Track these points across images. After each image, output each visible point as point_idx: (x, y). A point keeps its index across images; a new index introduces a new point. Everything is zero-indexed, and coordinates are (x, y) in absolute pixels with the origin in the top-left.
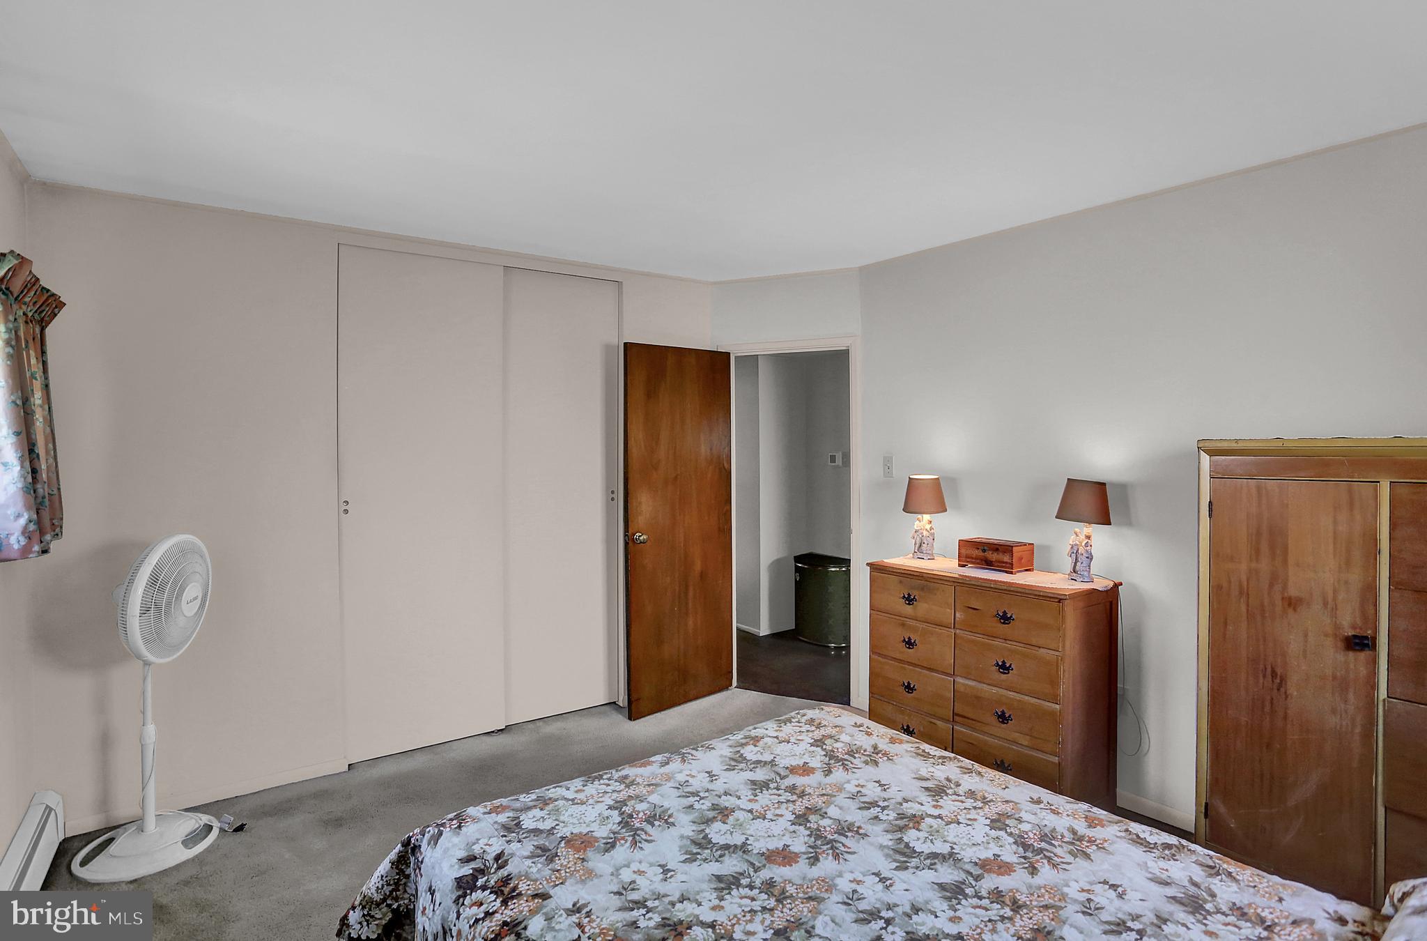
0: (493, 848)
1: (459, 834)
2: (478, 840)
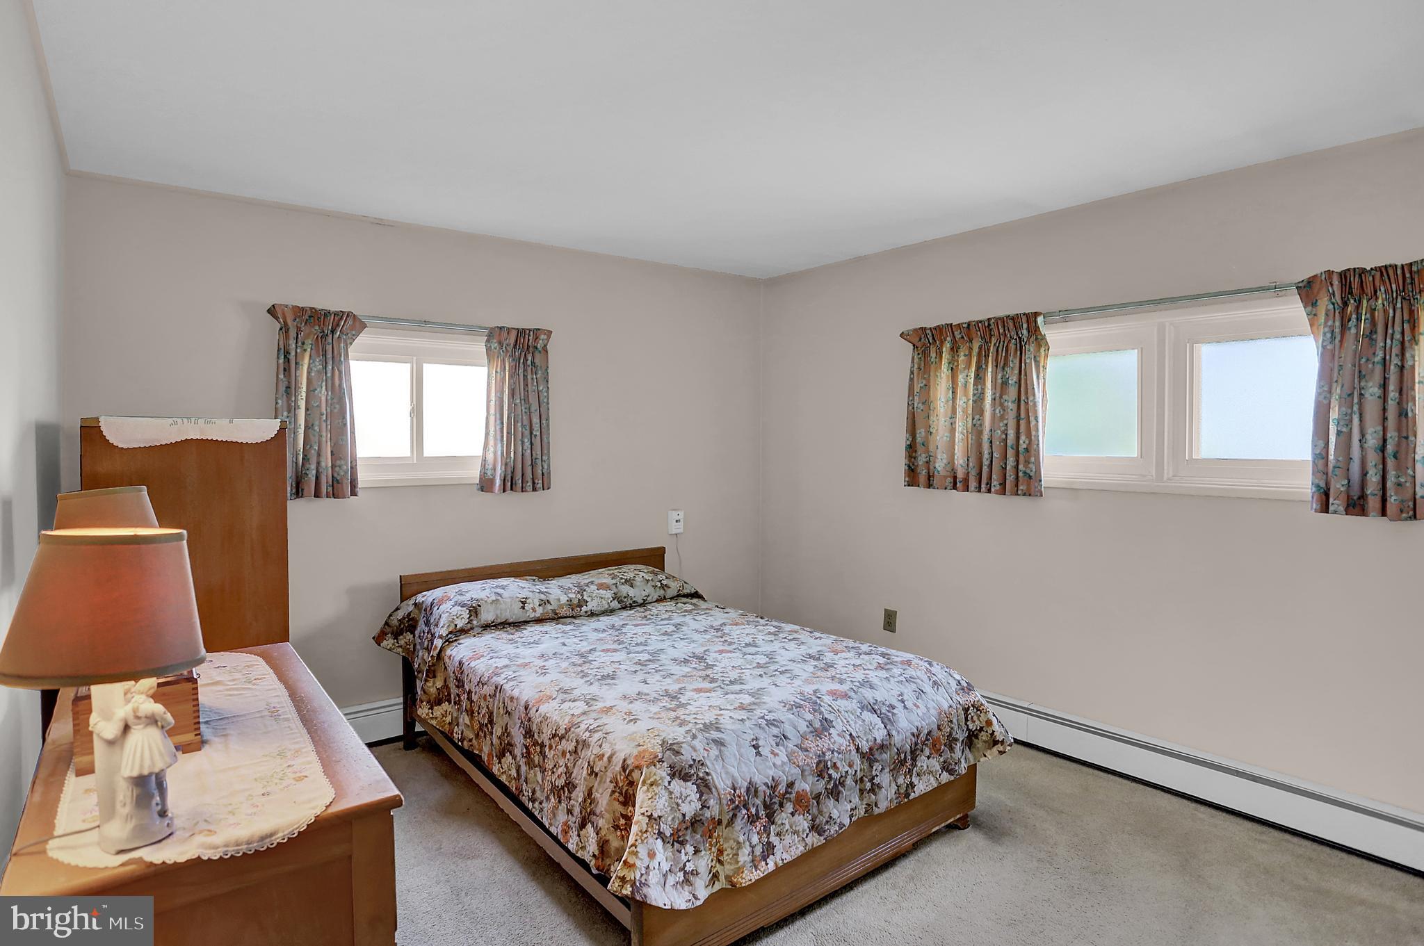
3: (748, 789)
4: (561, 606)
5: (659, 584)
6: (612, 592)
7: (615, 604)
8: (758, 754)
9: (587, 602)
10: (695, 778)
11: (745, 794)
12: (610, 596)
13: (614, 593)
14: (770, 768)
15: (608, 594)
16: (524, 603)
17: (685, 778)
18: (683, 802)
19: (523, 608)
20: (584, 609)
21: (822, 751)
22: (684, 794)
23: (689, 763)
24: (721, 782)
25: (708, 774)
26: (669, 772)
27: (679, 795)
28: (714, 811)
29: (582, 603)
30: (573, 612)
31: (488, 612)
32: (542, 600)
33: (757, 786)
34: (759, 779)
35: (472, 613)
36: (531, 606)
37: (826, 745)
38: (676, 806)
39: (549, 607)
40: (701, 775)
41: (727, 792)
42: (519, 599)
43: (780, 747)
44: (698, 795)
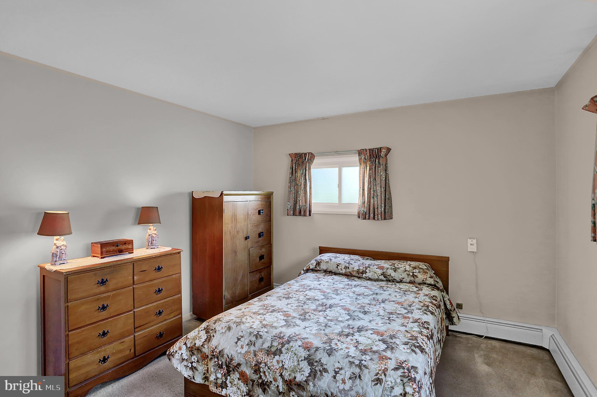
0: (404, 347)
1: (408, 360)
2: (405, 352)
3: (220, 352)
4: (353, 271)
5: (411, 274)
6: (382, 271)
7: (382, 277)
8: (236, 343)
9: (367, 272)
10: (209, 335)
11: (218, 353)
12: (380, 273)
13: (383, 272)
14: (234, 351)
15: (380, 272)
16: (338, 265)
17: (207, 332)
18: (198, 339)
19: (337, 267)
20: (364, 275)
21: (261, 361)
22: (201, 337)
23: (213, 328)
24: (214, 342)
25: (214, 336)
26: (205, 327)
27: (200, 336)
28: (206, 350)
29: (364, 272)
30: (359, 275)
31: (324, 265)
32: (346, 266)
33: (224, 353)
34: (226, 351)
35: (318, 264)
36: (341, 267)
37: (266, 360)
38: (195, 339)
39: (348, 270)
40: (212, 335)
41: (213, 347)
42: (336, 264)
43: (247, 346)
44: (204, 340)
